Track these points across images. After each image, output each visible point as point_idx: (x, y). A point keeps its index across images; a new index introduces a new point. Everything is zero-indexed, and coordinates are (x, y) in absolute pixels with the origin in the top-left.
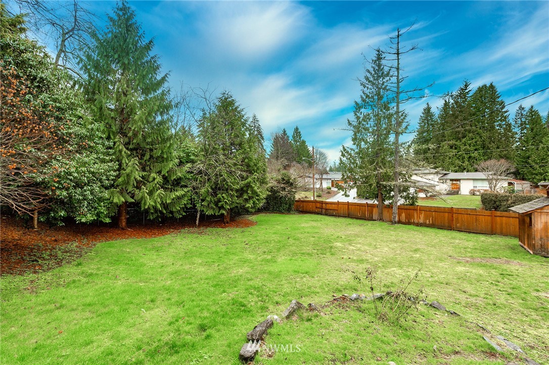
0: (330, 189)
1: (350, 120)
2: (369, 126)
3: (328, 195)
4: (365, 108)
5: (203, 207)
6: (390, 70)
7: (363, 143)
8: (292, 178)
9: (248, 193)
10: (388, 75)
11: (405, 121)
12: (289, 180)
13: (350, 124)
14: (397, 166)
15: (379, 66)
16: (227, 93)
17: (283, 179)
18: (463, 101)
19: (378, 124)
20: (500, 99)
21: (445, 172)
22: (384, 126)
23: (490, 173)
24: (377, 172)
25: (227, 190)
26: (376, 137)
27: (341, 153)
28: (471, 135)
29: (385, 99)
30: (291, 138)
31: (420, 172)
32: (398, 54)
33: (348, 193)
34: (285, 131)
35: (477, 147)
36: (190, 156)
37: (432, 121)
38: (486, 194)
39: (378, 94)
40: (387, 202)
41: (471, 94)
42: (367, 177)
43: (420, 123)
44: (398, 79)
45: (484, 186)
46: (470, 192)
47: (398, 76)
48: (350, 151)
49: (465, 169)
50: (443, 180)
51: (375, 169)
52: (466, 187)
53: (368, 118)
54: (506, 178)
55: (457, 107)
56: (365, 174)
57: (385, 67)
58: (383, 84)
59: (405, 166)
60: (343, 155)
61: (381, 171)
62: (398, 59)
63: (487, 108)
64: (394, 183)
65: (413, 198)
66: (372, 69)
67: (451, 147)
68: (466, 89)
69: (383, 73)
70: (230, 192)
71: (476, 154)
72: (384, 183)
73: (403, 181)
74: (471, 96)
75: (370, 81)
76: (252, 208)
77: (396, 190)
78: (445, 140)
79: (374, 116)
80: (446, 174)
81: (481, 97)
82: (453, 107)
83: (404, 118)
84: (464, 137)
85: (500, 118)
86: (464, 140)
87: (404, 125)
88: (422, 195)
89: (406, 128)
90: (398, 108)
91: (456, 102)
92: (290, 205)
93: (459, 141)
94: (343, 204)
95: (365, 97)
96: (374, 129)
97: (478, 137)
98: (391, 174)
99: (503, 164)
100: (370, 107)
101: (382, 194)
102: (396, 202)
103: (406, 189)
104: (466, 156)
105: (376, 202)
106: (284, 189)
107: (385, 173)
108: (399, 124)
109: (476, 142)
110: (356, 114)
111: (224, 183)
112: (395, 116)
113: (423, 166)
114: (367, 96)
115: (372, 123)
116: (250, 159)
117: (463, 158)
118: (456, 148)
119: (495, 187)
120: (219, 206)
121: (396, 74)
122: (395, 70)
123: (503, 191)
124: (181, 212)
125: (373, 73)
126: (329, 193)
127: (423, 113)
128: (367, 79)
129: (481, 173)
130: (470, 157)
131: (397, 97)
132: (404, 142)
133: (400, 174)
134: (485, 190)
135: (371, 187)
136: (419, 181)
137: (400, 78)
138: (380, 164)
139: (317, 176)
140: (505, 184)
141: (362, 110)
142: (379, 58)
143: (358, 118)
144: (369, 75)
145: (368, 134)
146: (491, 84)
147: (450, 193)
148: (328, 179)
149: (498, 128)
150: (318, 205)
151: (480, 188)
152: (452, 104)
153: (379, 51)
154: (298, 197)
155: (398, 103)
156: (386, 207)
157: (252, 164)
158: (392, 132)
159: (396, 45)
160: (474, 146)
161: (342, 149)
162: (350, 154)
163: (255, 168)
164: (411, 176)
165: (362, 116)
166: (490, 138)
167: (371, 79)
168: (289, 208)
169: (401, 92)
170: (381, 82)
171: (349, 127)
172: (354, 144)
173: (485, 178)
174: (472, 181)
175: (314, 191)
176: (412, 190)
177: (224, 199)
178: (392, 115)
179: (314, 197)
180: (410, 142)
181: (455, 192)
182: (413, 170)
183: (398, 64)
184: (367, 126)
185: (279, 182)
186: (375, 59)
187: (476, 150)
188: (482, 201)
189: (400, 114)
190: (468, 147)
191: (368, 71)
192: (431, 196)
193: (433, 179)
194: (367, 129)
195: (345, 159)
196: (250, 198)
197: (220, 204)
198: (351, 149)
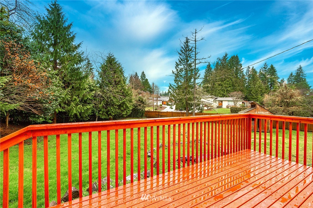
0: (162, 105)
1: (173, 71)
2: (182, 74)
3: (161, 109)
4: (180, 65)
5: (100, 114)
6: (192, 48)
7: (179, 83)
8: (144, 100)
9: (124, 107)
10: (191, 50)
11: (199, 73)
12: (142, 100)
13: (173, 73)
14: (195, 94)
15: (187, 45)
16: (111, 54)
17: (139, 100)
18: (225, 63)
19: (186, 74)
20: (240, 63)
21: (216, 97)
22: (189, 74)
23: (234, 98)
24: (186, 97)
25: (113, 105)
26: (185, 80)
27: (169, 87)
28: (227, 79)
29: (190, 62)
30: (140, 77)
31: (205, 97)
32: (195, 41)
33: (172, 107)
34: (137, 74)
35: (230, 85)
36: (91, 87)
37: (211, 71)
38: (232, 108)
39: (187, 59)
40: (190, 112)
41: (228, 59)
42: (181, 99)
43: (205, 73)
44: (195, 53)
45: (232, 104)
46: (226, 107)
47: (195, 52)
48: (173, 86)
49: (225, 96)
50: (215, 101)
51: (185, 95)
52: (225, 104)
53: (182, 71)
54: (241, 100)
55: (222, 66)
56: (180, 98)
57: (190, 47)
58: (189, 54)
59: (198, 94)
60: (170, 88)
61: (188, 96)
62: (196, 44)
63: (235, 67)
64: (193, 102)
65: (201, 109)
66: (184, 47)
67: (219, 85)
68: (226, 57)
69: (189, 49)
70: (115, 106)
71: (229, 89)
72: (189, 102)
73: (197, 102)
74: (228, 61)
75: (183, 52)
76: (125, 115)
77: (194, 105)
78: (217, 82)
79: (185, 70)
80: (217, 98)
81: (232, 61)
82: (220, 65)
83: (198, 72)
84: (225, 80)
85: (240, 72)
86: (225, 82)
87: (198, 75)
88: (206, 108)
89: (199, 76)
90: (195, 67)
91: (222, 63)
92: (142, 114)
93: (223, 82)
94: (170, 112)
95: (180, 60)
96: (185, 76)
97: (231, 81)
98: (192, 98)
99: (240, 94)
100: (183, 65)
101: (188, 107)
102: (194, 111)
103: (199, 105)
104: (226, 90)
105: (185, 112)
106: (140, 105)
107: (190, 97)
108: (196, 74)
109: (230, 83)
110: (176, 68)
111: (112, 102)
112: (194, 70)
113: (206, 94)
114: (182, 60)
115: (183, 73)
116: (125, 89)
117: (224, 90)
118: (221, 86)
119: (236, 104)
120: (108, 113)
121: (194, 50)
122: (194, 49)
123: (240, 106)
124: (87, 117)
125: (184, 48)
126: (161, 108)
127: (207, 67)
128: (181, 51)
129: (231, 98)
130: (227, 90)
131: (195, 61)
132: (198, 82)
133: (196, 98)
134: (233, 106)
135: (183, 104)
136: (204, 102)
137: (196, 52)
138: (187, 93)
139: (155, 99)
140: (241, 103)
141: (179, 66)
142: (187, 42)
143: (177, 70)
144: (182, 49)
145: (182, 78)
146: (237, 55)
147: (218, 107)
148: (160, 100)
149: (239, 76)
150: (157, 114)
151: (231, 105)
152: (220, 64)
153: (187, 38)
154: (147, 109)
155: (195, 64)
156: (190, 114)
157: (125, 92)
158: (192, 78)
159: (195, 37)
160: (229, 85)
161: (169, 85)
162: (173, 88)
163: (127, 94)
164: (201, 99)
165: (179, 69)
166: (236, 81)
167: (184, 52)
168: (142, 115)
169: (197, 59)
170: (188, 54)
171: (173, 74)
172: (175, 83)
173: (232, 100)
174: (227, 102)
175: (154, 107)
176: (201, 106)
177: (111, 110)
178: (193, 70)
179: (153, 110)
180: (201, 83)
181: (220, 107)
182: (202, 96)
183: (196, 46)
184: (181, 74)
185: (137, 102)
186: (185, 42)
187: (230, 87)
188: (231, 111)
189: (196, 69)
190: (226, 85)
191: (182, 48)
192: (210, 109)
193: (211, 100)
194: (181, 76)
195: (171, 90)
196: (125, 109)
197: (109, 113)
198: (174, 85)
